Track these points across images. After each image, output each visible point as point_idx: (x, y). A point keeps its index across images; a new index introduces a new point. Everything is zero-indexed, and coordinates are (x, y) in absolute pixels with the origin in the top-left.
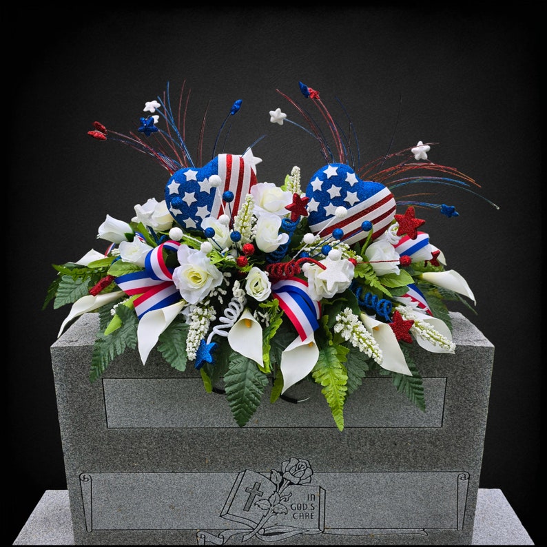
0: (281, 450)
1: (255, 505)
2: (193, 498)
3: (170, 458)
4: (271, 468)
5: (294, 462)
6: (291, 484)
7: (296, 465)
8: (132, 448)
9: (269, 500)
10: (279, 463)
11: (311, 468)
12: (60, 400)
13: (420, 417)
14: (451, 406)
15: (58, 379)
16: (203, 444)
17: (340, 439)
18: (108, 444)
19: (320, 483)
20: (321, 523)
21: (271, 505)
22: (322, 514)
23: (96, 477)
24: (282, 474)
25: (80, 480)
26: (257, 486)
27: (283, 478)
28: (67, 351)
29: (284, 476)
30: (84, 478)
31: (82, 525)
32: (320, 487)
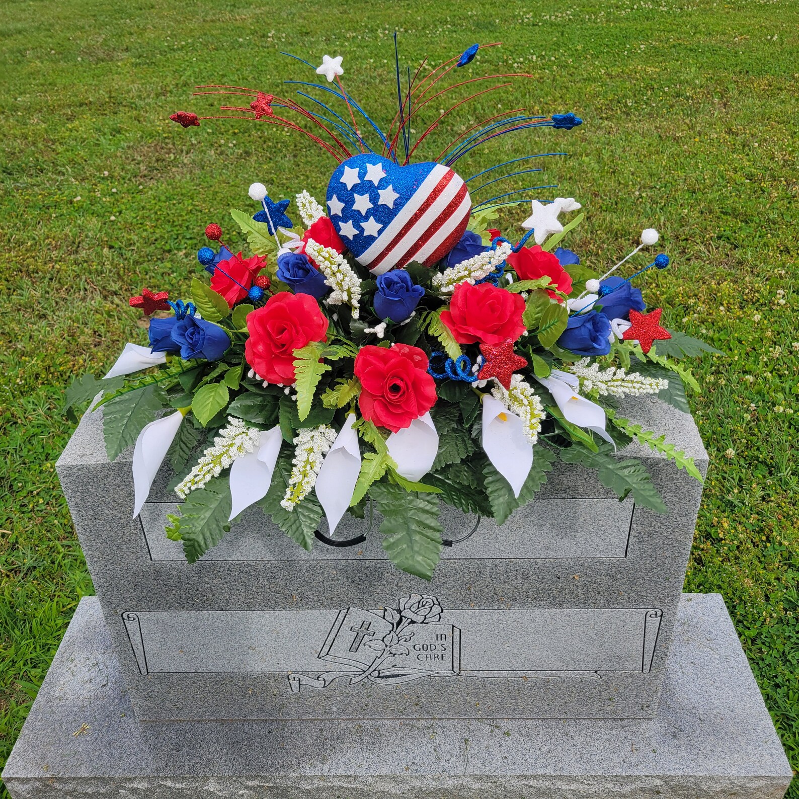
0: (397, 585)
1: (365, 645)
2: (278, 638)
3: (243, 594)
4: (385, 605)
5: (415, 598)
6: (413, 622)
7: (419, 602)
8: (188, 583)
9: (383, 640)
10: (394, 600)
11: (439, 605)
12: (80, 528)
13: (594, 546)
14: (640, 533)
15: (73, 504)
16: (287, 579)
17: (480, 572)
18: (155, 579)
19: (453, 621)
20: (456, 665)
21: (386, 646)
22: (456, 655)
23: (144, 616)
24: (399, 612)
25: (124, 619)
26: (366, 626)
27: (401, 617)
28: (79, 470)
29: (403, 614)
30: (129, 617)
31: (135, 668)
32: (453, 626)
